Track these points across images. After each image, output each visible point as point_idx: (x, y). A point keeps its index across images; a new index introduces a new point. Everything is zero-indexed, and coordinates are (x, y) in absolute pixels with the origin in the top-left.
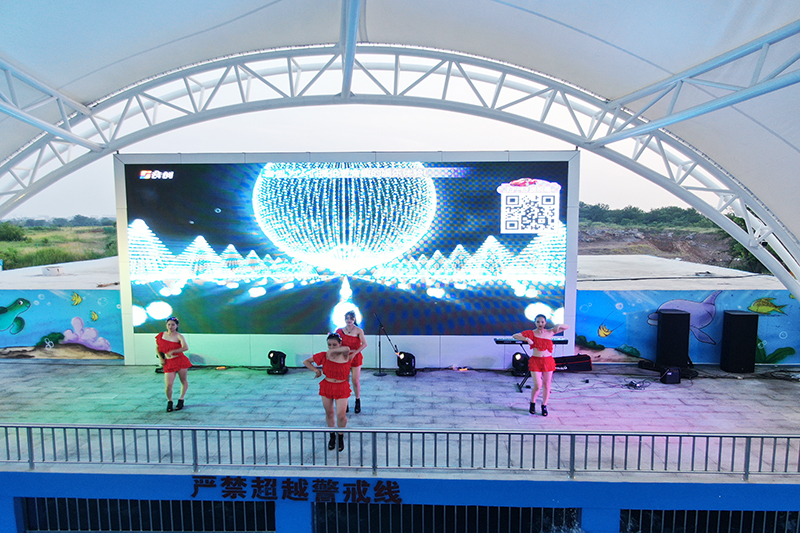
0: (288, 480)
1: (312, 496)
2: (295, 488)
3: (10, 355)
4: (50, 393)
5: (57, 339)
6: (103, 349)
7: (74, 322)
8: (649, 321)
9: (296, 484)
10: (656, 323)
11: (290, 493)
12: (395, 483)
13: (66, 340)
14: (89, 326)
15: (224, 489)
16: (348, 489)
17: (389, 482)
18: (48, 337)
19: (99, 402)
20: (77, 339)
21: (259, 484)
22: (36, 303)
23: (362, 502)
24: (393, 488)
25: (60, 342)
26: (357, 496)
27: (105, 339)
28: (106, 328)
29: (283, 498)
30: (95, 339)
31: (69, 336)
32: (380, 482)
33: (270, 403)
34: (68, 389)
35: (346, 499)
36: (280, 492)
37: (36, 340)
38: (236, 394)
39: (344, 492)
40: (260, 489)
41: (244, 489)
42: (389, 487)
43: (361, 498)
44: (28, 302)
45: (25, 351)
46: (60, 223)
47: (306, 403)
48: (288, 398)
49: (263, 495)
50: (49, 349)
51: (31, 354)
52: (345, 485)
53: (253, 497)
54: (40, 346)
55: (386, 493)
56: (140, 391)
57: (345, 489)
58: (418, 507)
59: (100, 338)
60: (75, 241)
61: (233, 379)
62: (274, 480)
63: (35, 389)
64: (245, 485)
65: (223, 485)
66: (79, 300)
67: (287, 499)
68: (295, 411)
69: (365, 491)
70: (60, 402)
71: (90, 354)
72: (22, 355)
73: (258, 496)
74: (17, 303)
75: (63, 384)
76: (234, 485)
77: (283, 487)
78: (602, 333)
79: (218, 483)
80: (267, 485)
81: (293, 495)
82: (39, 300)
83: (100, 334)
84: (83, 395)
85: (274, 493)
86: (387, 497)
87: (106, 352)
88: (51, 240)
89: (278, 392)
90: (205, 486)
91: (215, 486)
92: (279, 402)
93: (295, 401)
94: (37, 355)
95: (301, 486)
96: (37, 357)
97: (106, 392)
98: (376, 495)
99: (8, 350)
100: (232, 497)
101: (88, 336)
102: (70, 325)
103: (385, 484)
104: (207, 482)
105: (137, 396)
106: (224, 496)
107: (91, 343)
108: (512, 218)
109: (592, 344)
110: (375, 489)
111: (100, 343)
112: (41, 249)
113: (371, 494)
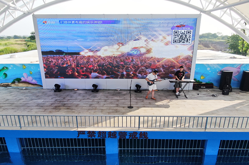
0: (110, 132)
1: (118, 137)
2: (112, 134)
3: (4, 86)
4: (20, 99)
5: (19, 80)
6: (35, 83)
7: (24, 74)
8: (218, 74)
9: (113, 133)
10: (220, 75)
11: (111, 136)
12: (146, 133)
13: (22, 80)
14: (30, 76)
15: (88, 135)
16: (130, 134)
17: (144, 132)
18: (16, 79)
19: (37, 103)
20: (26, 80)
21: (100, 133)
22: (10, 68)
23: (135, 138)
24: (145, 134)
25: (20, 81)
26: (133, 137)
27: (35, 80)
28: (35, 77)
29: (108, 137)
30: (32, 80)
31: (23, 79)
32: (141, 132)
33: (96, 103)
34: (26, 98)
35: (130, 137)
36: (107, 136)
37: (12, 81)
38: (83, 99)
39: (129, 136)
40: (100, 135)
41: (95, 135)
42: (144, 134)
43: (135, 137)
44: (8, 68)
45: (9, 84)
46: (9, 38)
47: (108, 103)
48: (101, 101)
49: (101, 136)
50: (17, 83)
51: (11, 85)
52: (129, 133)
53: (98, 137)
54: (13, 82)
55: (143, 136)
56: (51, 98)
57: (129, 134)
58: (153, 140)
59: (34, 80)
60: (16, 44)
61: (81, 94)
62: (105, 132)
63: (15, 98)
64: (95, 134)
65: (88, 134)
66: (25, 67)
67: (109, 138)
68: (105, 105)
69: (136, 135)
70: (25, 103)
71: (31, 85)
72: (7, 86)
73: (100, 137)
74: (3, 68)
75: (24, 96)
76: (92, 133)
77: (108, 134)
78: (202, 78)
79: (86, 133)
80: (103, 133)
81: (111, 137)
82: (11, 67)
83: (33, 79)
84: (31, 100)
85: (105, 136)
86: (143, 137)
87: (36, 85)
88: (8, 44)
89: (97, 99)
90: (81, 134)
91: (85, 134)
92: (98, 102)
93: (104, 102)
94: (13, 85)
95: (114, 134)
96: (13, 86)
97: (39, 99)
98: (140, 136)
99: (3, 84)
100: (91, 137)
101: (29, 79)
102: (23, 76)
103: (143, 133)
104: (82, 133)
105: (50, 100)
106: (88, 137)
107: (31, 82)
108: (176, 39)
109: (198, 81)
110: (139, 134)
111: (34, 81)
112: (5, 47)
113: (138, 136)
